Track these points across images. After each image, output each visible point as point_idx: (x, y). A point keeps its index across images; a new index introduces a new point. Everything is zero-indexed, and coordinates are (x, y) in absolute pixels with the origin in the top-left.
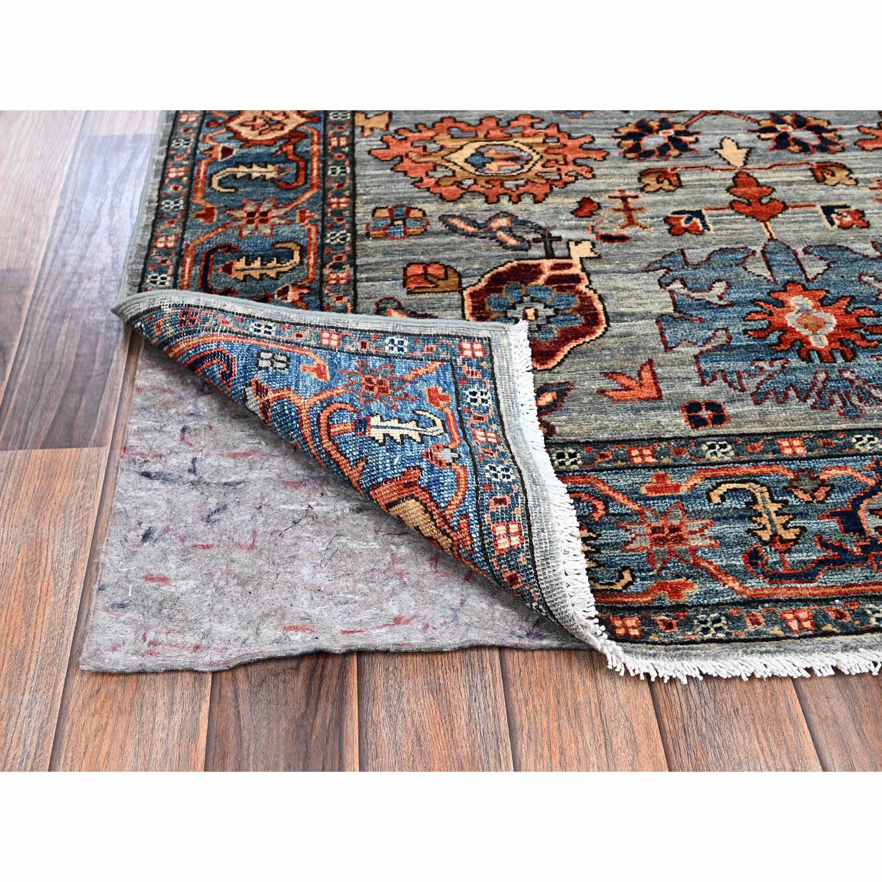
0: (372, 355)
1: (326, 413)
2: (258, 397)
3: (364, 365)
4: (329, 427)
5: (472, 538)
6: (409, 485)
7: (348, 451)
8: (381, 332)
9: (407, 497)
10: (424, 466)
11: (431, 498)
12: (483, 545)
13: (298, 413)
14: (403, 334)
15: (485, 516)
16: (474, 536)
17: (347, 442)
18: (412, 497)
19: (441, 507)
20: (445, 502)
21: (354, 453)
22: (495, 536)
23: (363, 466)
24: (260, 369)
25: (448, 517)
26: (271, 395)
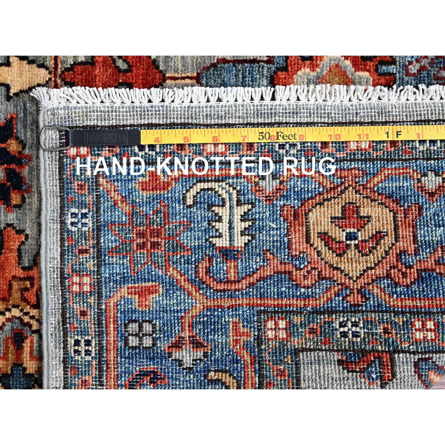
0: (98, 243)
1: (213, 284)
2: (184, 347)
3: (116, 251)
4: (228, 282)
5: (355, 168)
6: (296, 216)
7: (254, 266)
8: (62, 234)
9: (306, 219)
10: (282, 203)
11: (312, 198)
12: (362, 160)
13: (208, 308)
14: (62, 214)
15: (338, 156)
16: (353, 166)
17: (246, 267)
18: (306, 214)
19: (323, 191)
20: (319, 187)
21: (258, 260)
22: (358, 150)
23: (270, 254)
24: (154, 345)
25: (332, 186)
26: (186, 334)
